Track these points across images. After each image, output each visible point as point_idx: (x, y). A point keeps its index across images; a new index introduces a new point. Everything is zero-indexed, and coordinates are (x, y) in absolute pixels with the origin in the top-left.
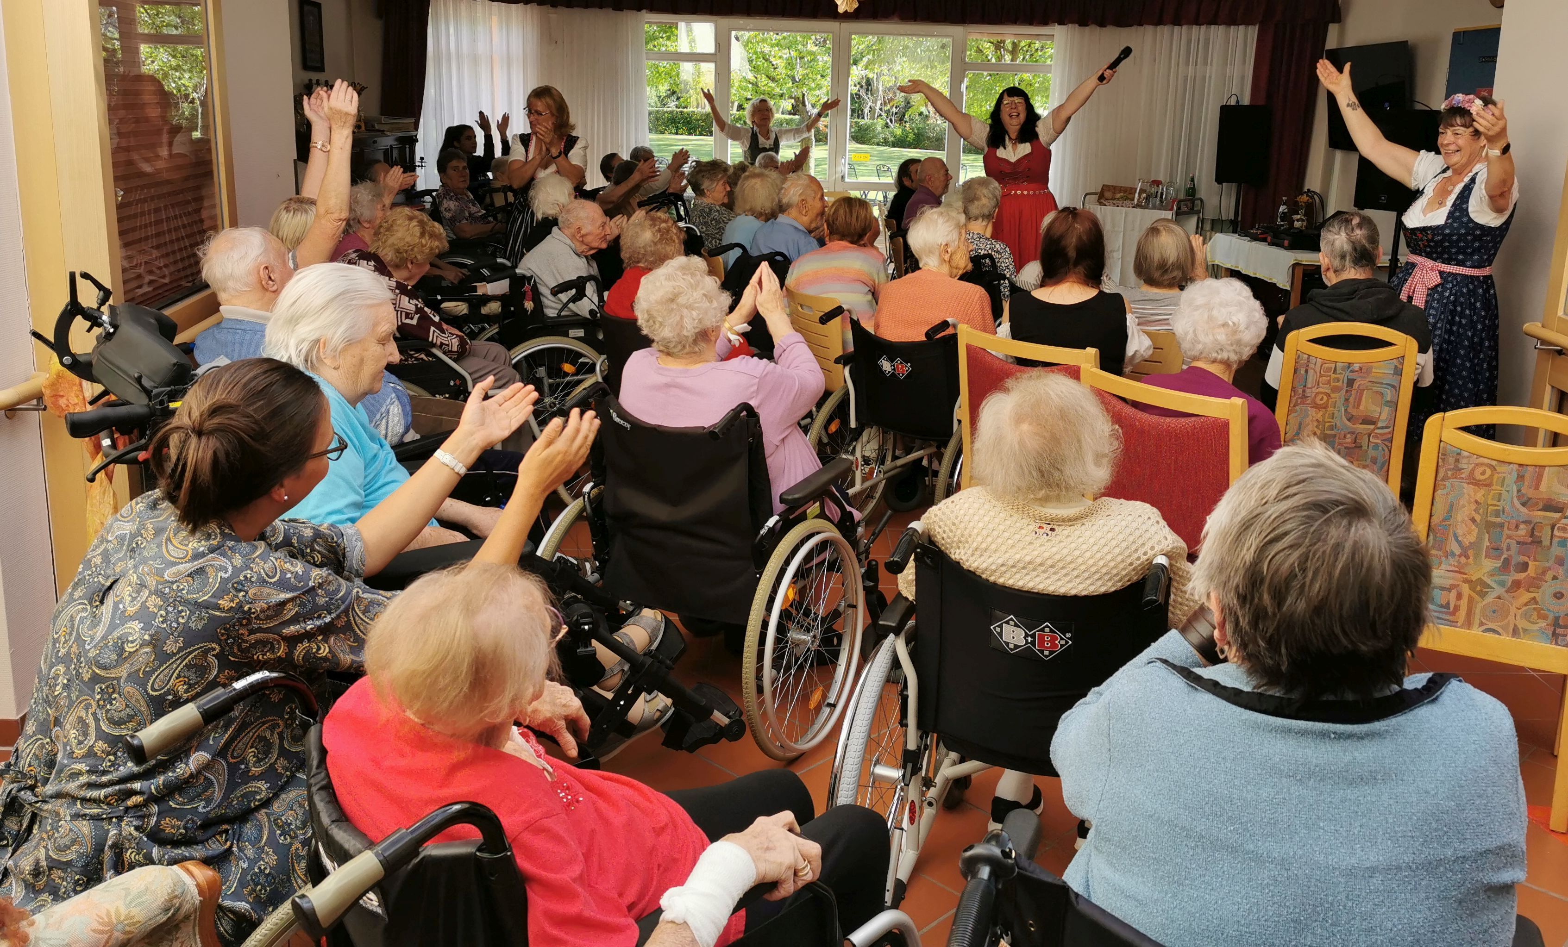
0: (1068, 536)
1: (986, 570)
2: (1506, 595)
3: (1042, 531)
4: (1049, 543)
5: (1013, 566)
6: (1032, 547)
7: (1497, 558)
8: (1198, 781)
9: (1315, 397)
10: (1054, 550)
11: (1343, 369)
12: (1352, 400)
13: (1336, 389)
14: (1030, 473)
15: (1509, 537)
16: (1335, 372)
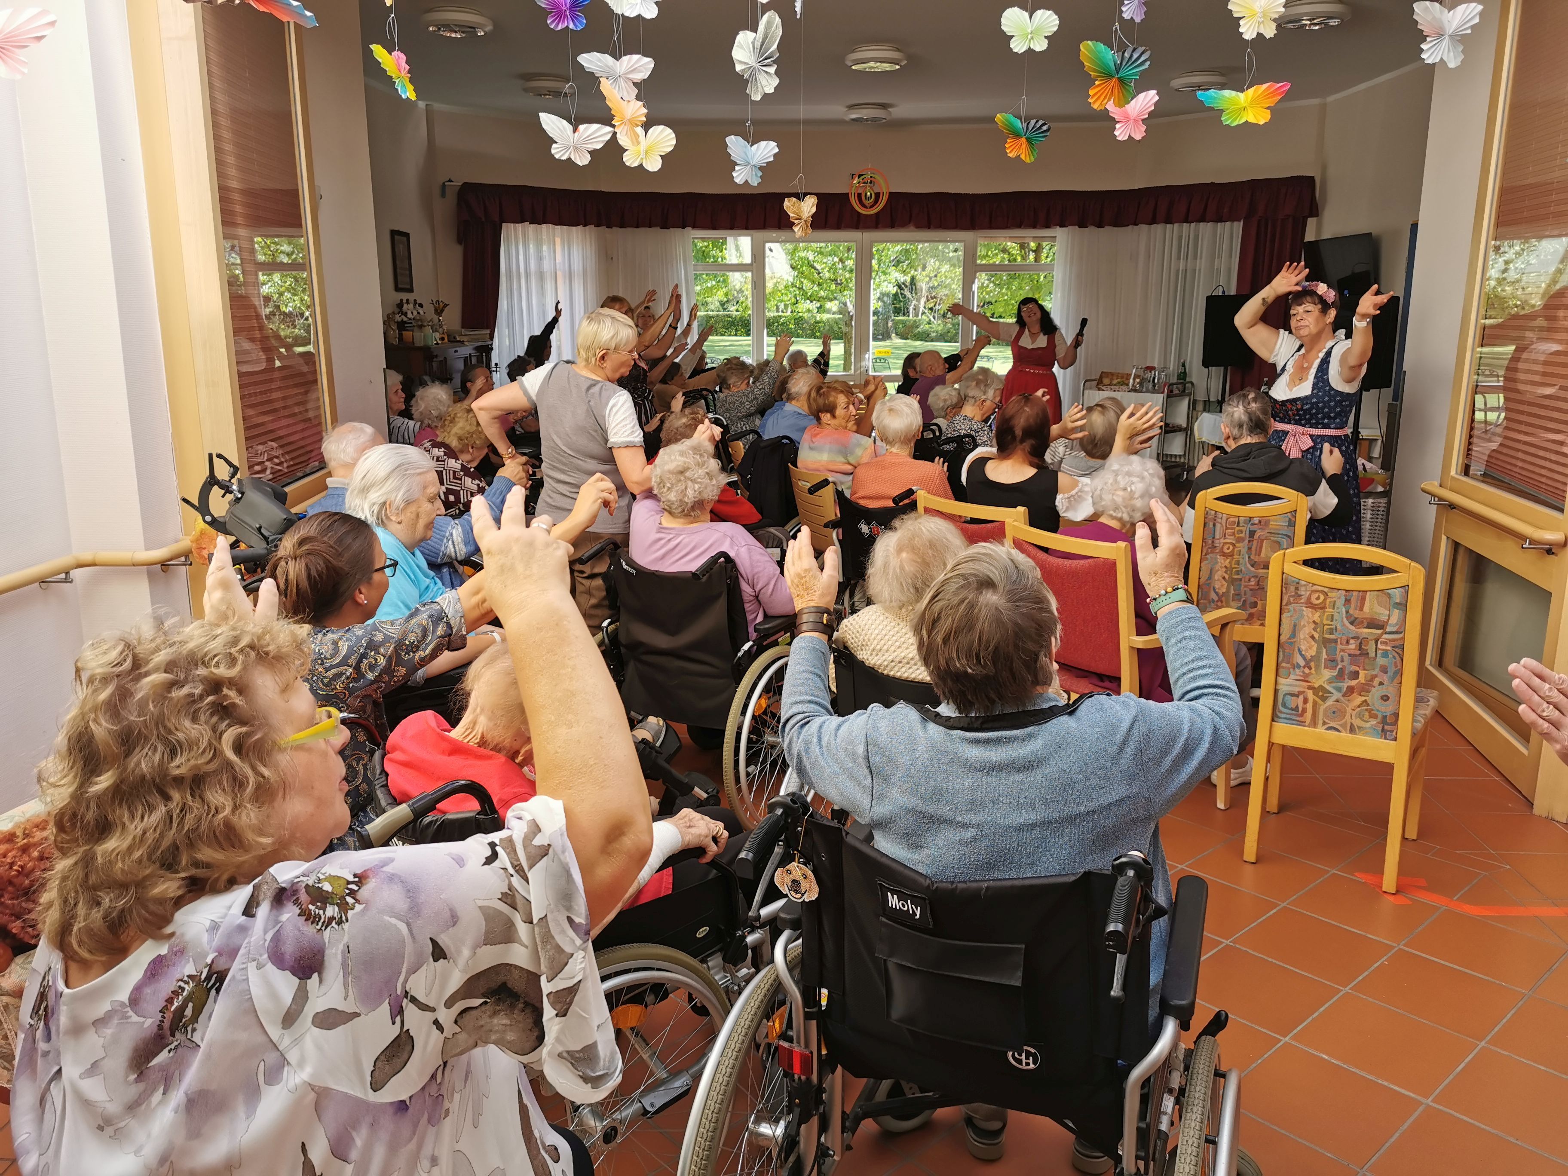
1: (881, 665)
2: (1342, 698)
7: (1334, 668)
9: (1223, 547)
11: (1245, 522)
12: (1254, 548)
13: (1240, 540)
15: (1342, 650)
16: (1238, 525)
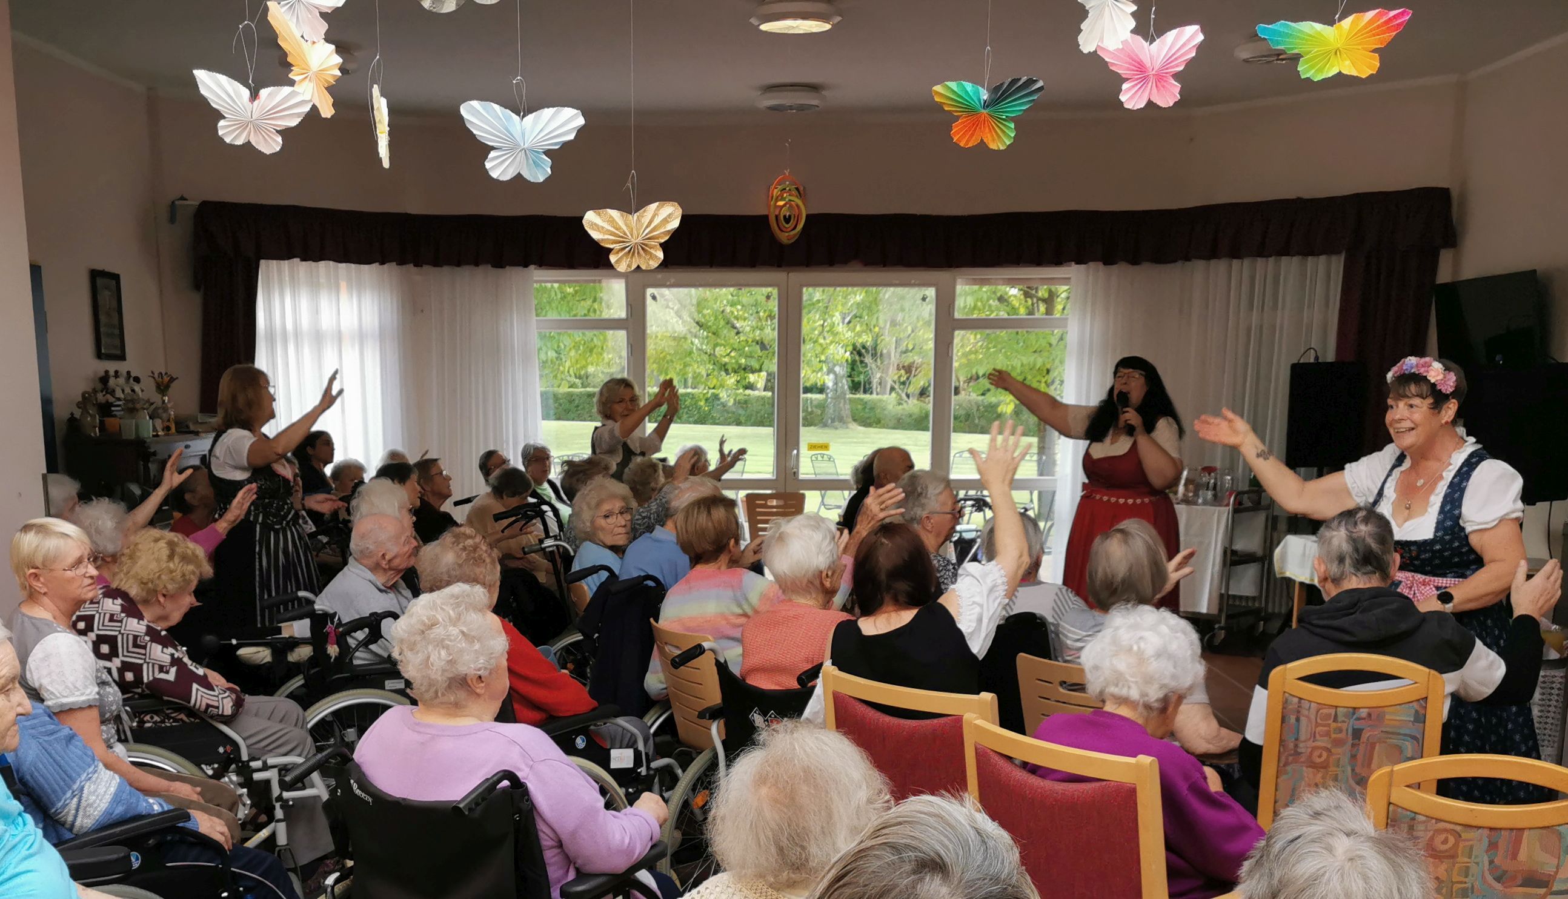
9: (1311, 753)
11: (1346, 715)
12: (1360, 756)
13: (1338, 743)
16: (1335, 720)
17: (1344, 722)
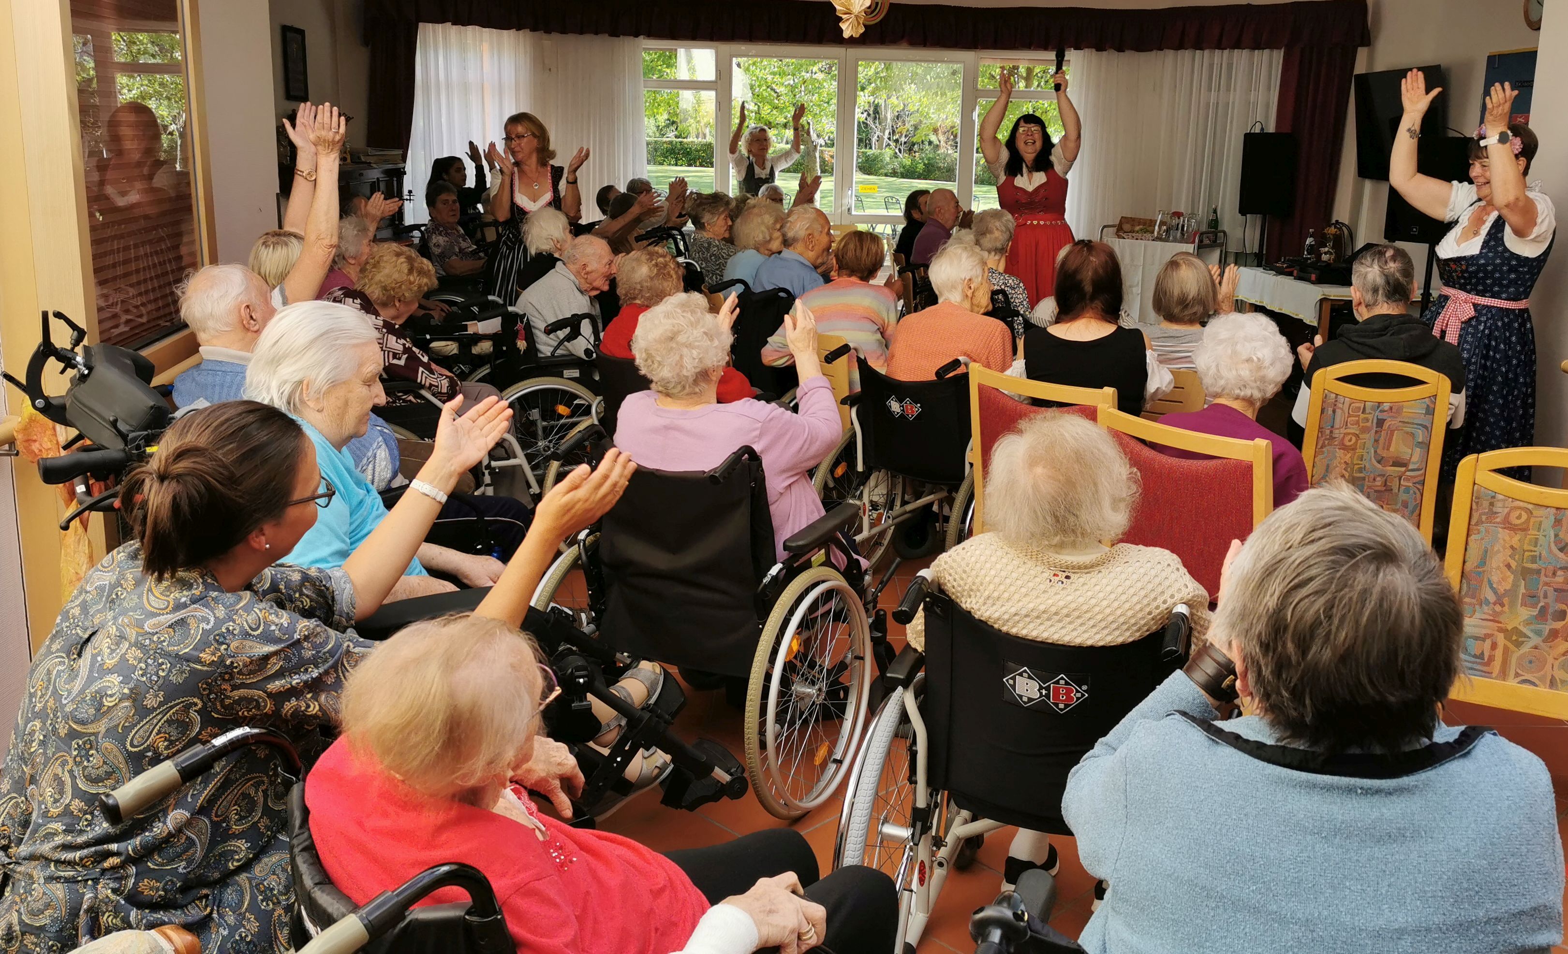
0: (1084, 584)
1: (998, 619)
2: (1542, 644)
3: (1057, 579)
4: (1064, 592)
5: (1026, 616)
6: (1046, 595)
7: (1534, 606)
8: (1218, 838)
9: (1343, 437)
10: (1070, 598)
11: (1372, 408)
12: (1382, 441)
13: (1365, 430)
14: (1045, 518)
15: (1546, 584)
16: (1364, 412)
17: (1370, 413)
